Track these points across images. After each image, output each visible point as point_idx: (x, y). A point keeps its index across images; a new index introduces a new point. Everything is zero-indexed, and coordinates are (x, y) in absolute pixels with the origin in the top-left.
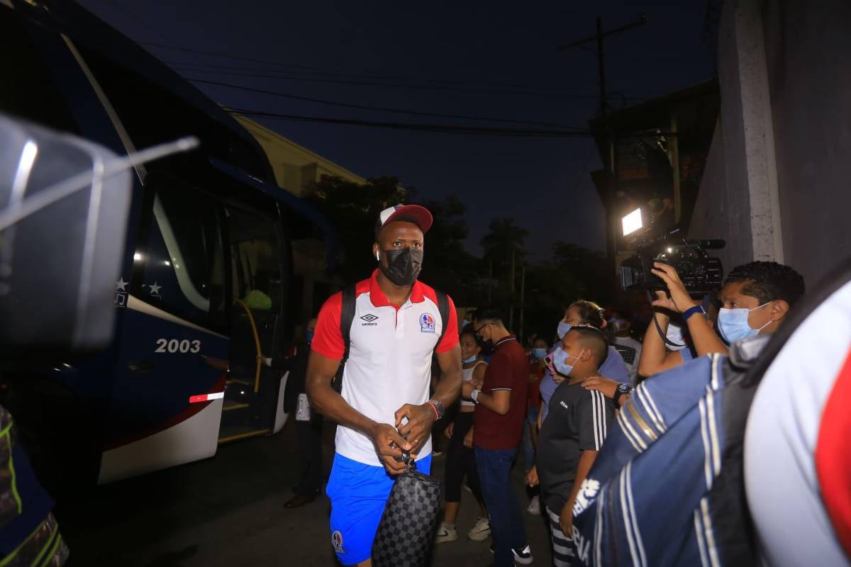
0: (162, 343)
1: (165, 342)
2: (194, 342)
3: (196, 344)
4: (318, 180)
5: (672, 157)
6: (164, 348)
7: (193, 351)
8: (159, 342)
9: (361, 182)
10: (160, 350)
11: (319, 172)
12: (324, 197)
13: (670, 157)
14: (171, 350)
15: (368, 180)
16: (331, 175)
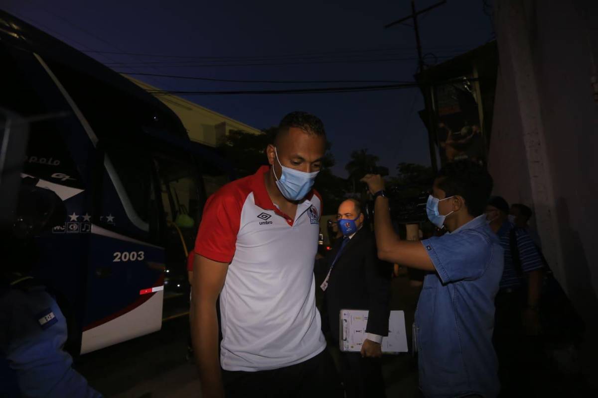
0: (117, 255)
1: (119, 254)
2: (140, 253)
3: (141, 254)
4: (227, 134)
5: (477, 96)
6: (119, 259)
7: (139, 259)
8: (115, 254)
9: (257, 132)
10: (117, 260)
11: (228, 128)
12: (232, 145)
13: (475, 96)
14: (123, 259)
15: (262, 131)
16: (236, 130)
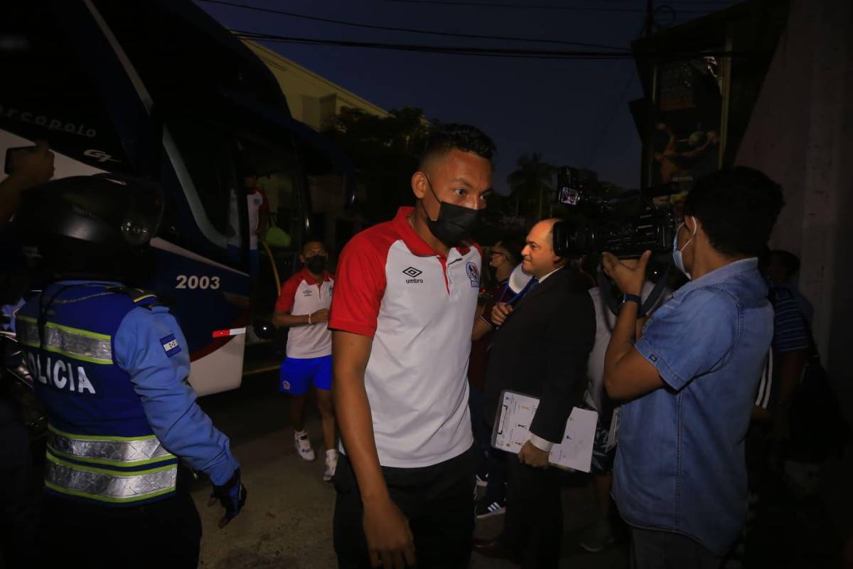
0: (182, 279)
1: (185, 278)
2: (213, 279)
3: (215, 280)
4: (338, 112)
6: (184, 284)
7: (213, 287)
8: (179, 278)
9: (382, 114)
10: (180, 286)
11: (339, 104)
12: (344, 131)
13: (720, 84)
14: (191, 287)
15: (390, 112)
16: (351, 107)
